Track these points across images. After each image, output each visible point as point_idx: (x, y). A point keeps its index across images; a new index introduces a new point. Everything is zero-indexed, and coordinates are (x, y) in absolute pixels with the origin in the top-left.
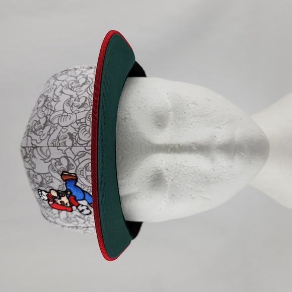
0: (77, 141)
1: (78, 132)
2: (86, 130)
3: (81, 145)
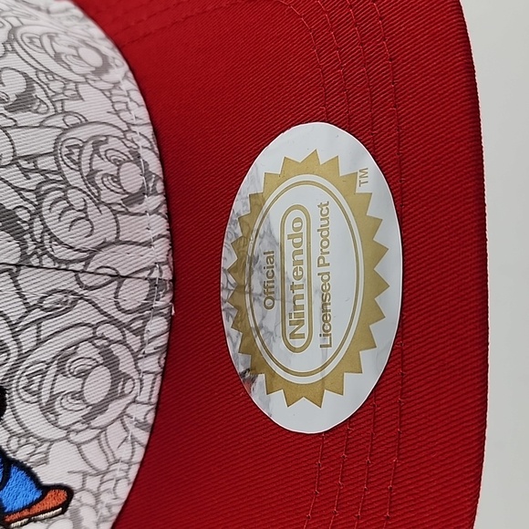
0: (40, 245)
1: (39, 207)
2: (71, 207)
3: (61, 265)
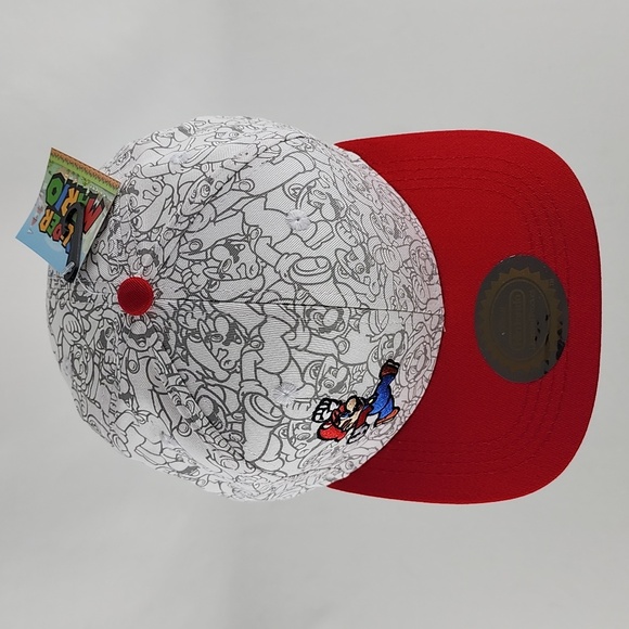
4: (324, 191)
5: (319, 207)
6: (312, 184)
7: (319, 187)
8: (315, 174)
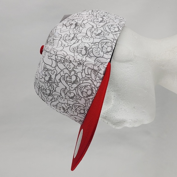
4: (50, 74)
5: (46, 76)
6: (49, 70)
7: (50, 72)
8: (52, 69)
